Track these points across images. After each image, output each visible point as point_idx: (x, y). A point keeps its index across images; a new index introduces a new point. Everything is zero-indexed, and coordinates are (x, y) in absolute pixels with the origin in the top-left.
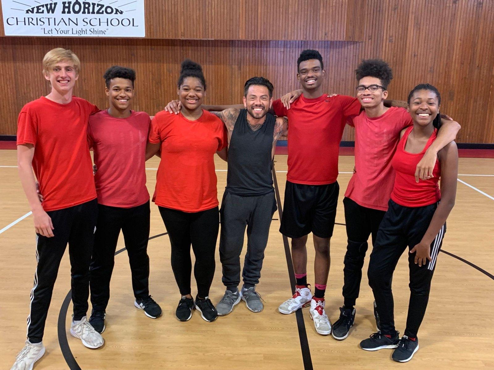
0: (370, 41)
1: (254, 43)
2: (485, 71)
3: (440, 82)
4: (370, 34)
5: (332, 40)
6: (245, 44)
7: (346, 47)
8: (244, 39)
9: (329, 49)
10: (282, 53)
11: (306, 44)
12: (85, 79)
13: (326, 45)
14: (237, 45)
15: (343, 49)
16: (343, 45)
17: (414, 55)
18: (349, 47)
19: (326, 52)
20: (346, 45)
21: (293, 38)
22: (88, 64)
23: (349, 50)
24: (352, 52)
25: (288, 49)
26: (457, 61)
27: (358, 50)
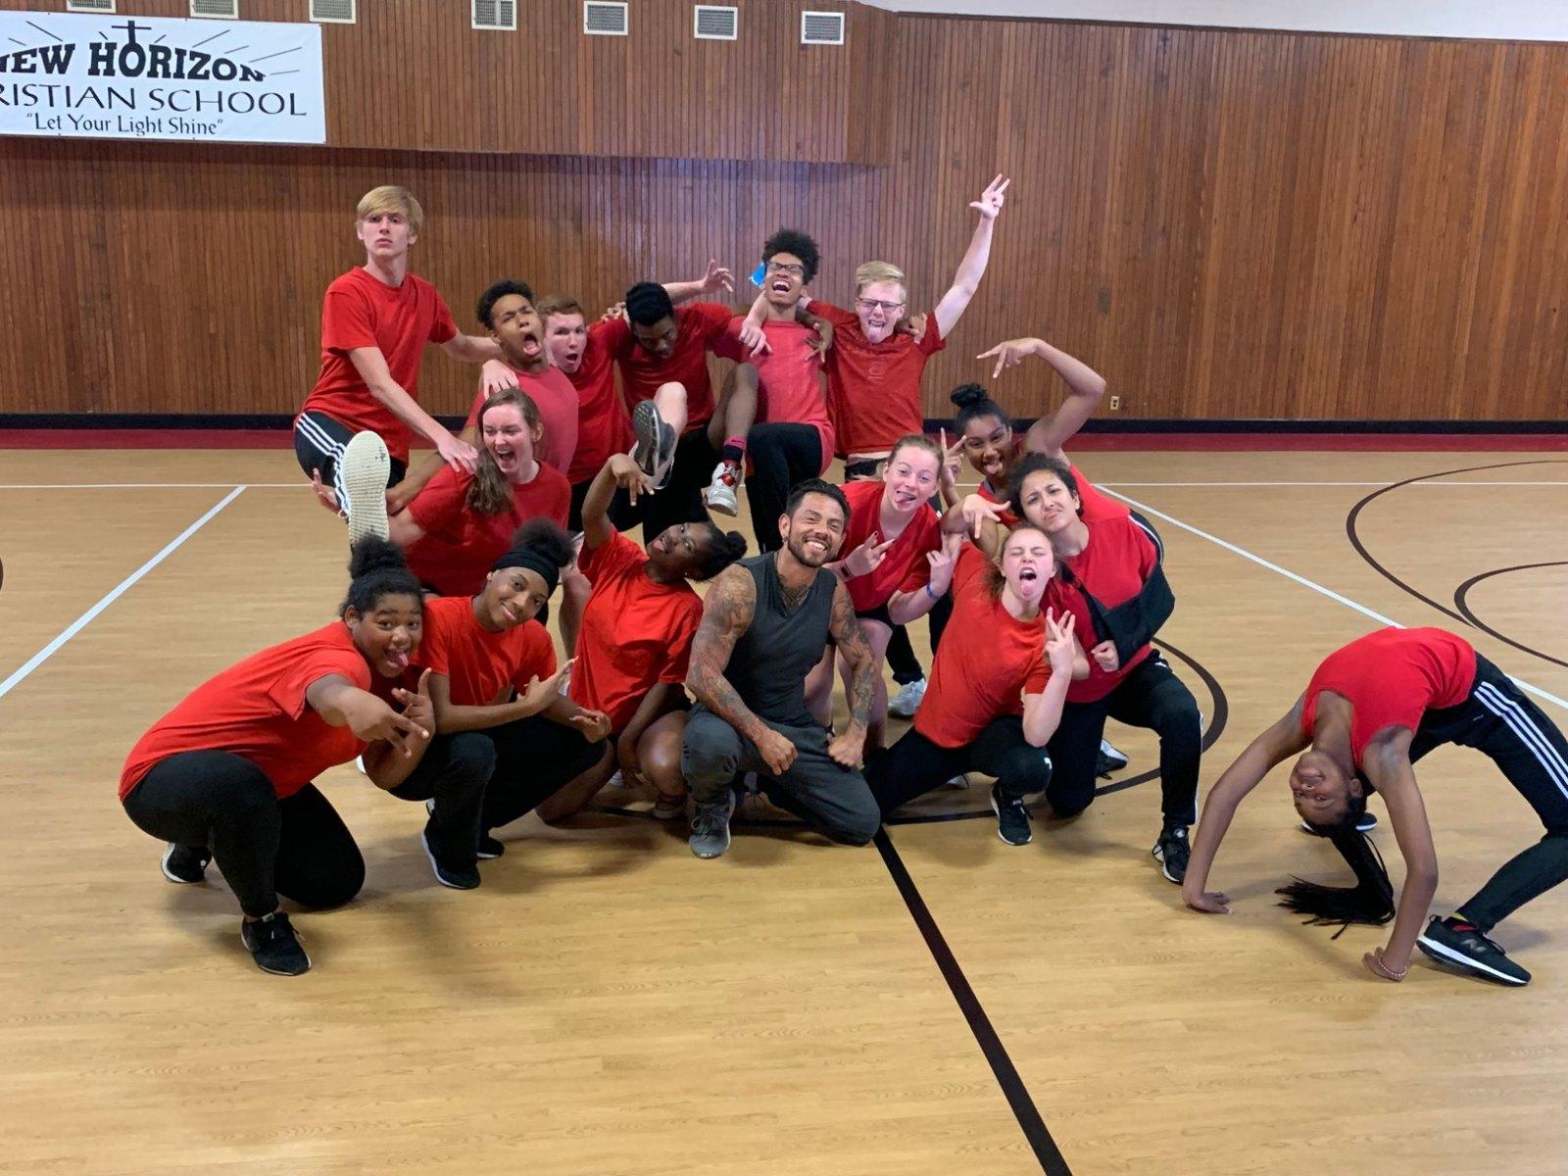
0: (906, 164)
1: (614, 163)
2: (1180, 241)
3: (1076, 268)
4: (907, 147)
5: (815, 160)
6: (587, 165)
7: (849, 180)
8: (590, 152)
9: (805, 183)
10: (689, 192)
11: (748, 167)
12: (148, 255)
13: (799, 172)
14: (569, 168)
15: (841, 184)
16: (841, 175)
17: (1015, 200)
18: (856, 180)
19: (799, 191)
20: (849, 175)
21: (716, 156)
22: (158, 214)
23: (855, 186)
24: (863, 193)
25: (704, 182)
26: (1114, 217)
27: (877, 187)
